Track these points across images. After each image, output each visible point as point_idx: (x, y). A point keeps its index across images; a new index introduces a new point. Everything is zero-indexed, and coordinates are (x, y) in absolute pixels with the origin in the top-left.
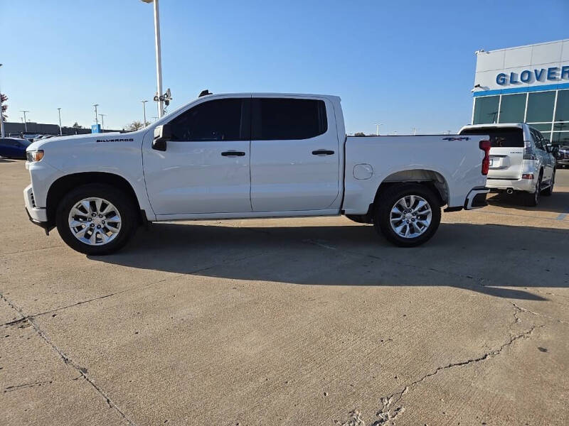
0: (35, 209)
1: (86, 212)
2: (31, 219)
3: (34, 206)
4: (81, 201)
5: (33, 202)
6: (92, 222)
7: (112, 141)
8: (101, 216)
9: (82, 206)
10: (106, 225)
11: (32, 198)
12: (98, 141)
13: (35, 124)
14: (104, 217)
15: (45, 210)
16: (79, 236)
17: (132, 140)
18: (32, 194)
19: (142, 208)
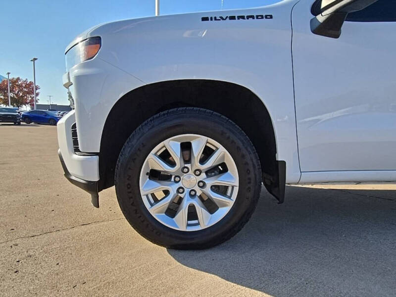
0: (76, 157)
1: (172, 164)
2: (67, 174)
3: (77, 150)
4: (165, 142)
5: (76, 142)
6: (180, 184)
7: (232, 18)
8: (198, 172)
9: (166, 151)
10: (208, 190)
11: (74, 134)
12: (205, 19)
13: (56, 105)
14: (203, 175)
15: (96, 158)
16: (156, 212)
17: (271, 17)
18: (74, 127)
19: (280, 157)
